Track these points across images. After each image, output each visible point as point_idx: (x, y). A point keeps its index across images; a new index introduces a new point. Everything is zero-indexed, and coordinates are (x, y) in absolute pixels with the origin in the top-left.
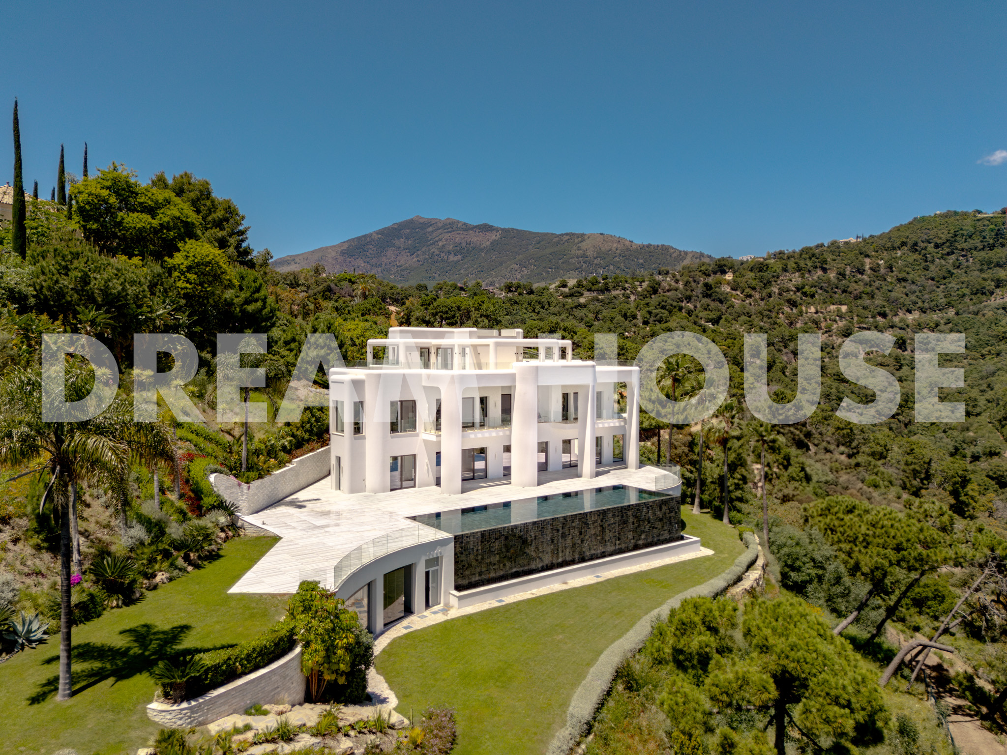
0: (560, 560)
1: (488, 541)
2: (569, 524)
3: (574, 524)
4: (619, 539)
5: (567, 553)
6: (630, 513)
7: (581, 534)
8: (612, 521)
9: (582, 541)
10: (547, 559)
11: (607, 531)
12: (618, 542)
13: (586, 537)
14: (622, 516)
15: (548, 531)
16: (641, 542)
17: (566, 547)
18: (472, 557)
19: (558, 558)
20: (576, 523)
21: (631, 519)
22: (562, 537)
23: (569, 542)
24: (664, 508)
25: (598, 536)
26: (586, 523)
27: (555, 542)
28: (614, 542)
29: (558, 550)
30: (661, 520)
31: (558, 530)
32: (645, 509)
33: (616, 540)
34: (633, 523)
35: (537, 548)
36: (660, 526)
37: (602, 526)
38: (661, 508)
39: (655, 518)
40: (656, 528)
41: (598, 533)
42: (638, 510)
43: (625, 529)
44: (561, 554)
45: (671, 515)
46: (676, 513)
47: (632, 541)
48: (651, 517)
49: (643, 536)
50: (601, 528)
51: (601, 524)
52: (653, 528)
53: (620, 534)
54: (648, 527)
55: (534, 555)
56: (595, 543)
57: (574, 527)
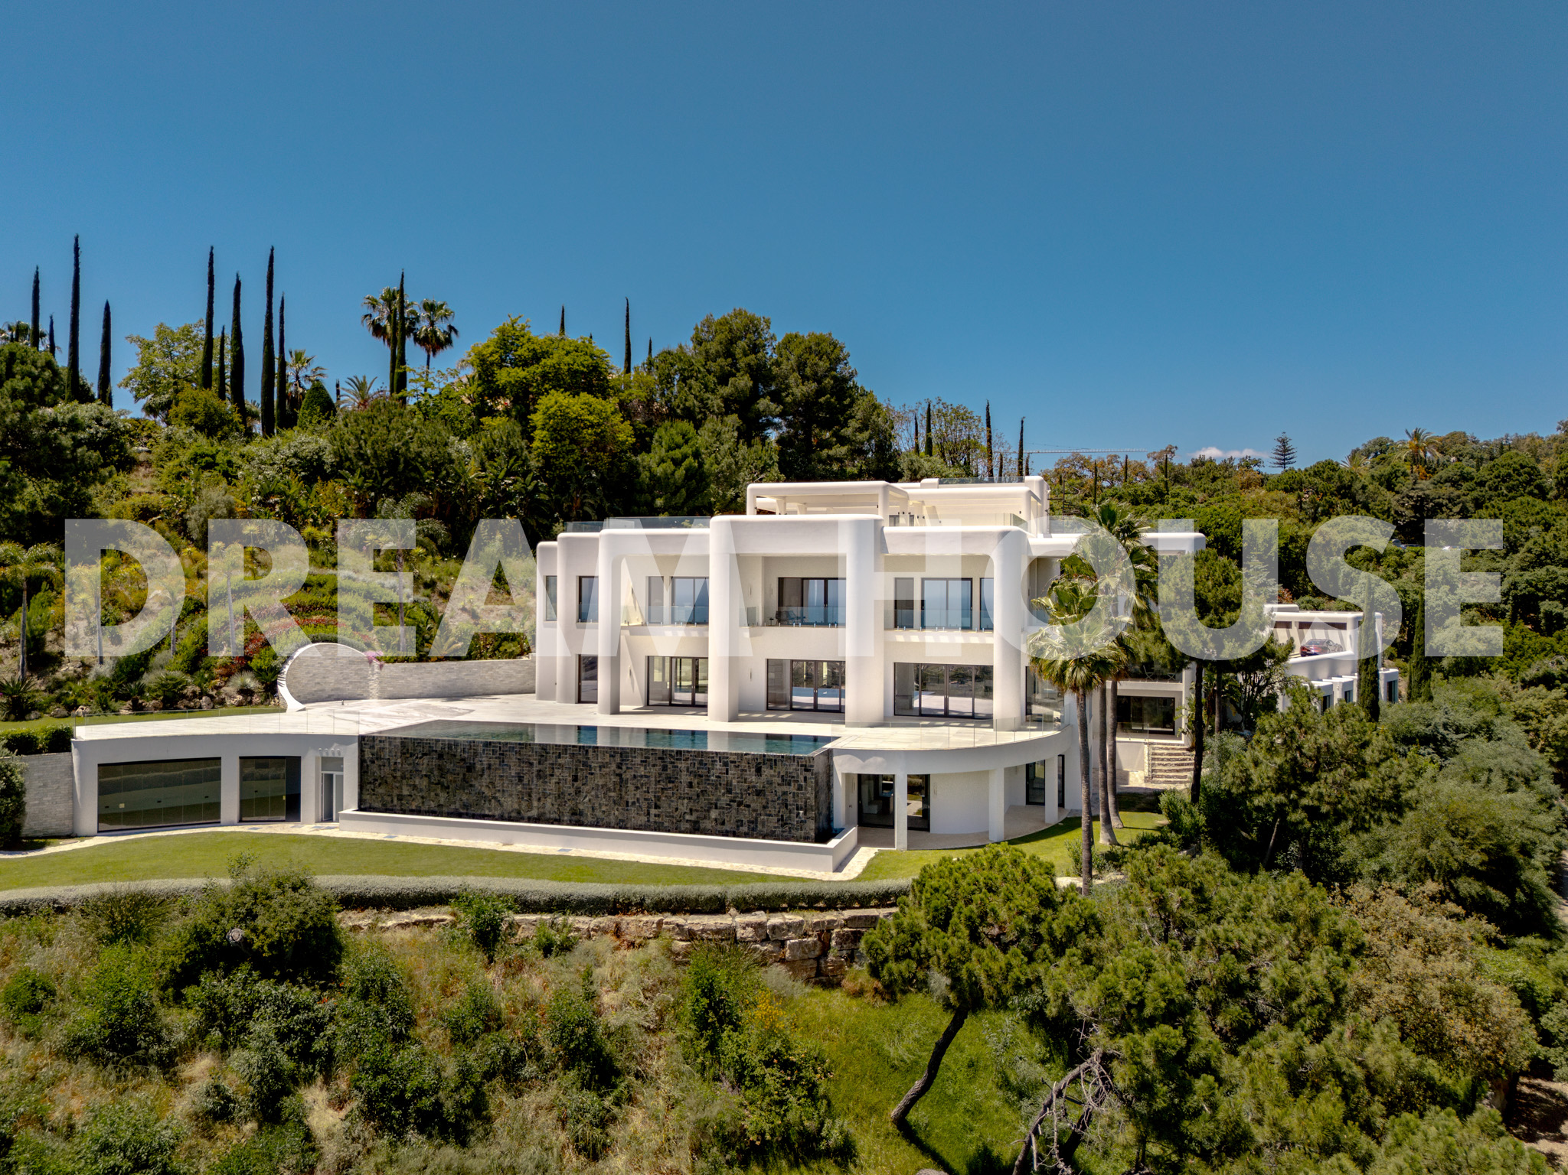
0: (534, 813)
1: (412, 755)
2: (552, 759)
3: (560, 761)
4: (657, 807)
5: (548, 806)
6: (682, 765)
7: (575, 779)
8: (642, 771)
9: (578, 792)
10: (510, 803)
11: (631, 786)
12: (653, 811)
13: (586, 788)
14: (665, 768)
15: (512, 759)
16: (707, 822)
17: (545, 796)
18: (387, 770)
19: (530, 807)
20: (565, 760)
21: (685, 778)
22: (539, 776)
23: (551, 786)
24: (767, 772)
25: (609, 790)
26: (585, 764)
27: (525, 781)
28: (645, 809)
29: (530, 795)
30: (759, 793)
31: (531, 764)
32: (718, 765)
33: (649, 807)
34: (690, 785)
35: (492, 783)
36: (756, 803)
37: (620, 775)
38: (759, 771)
39: (745, 785)
40: (748, 806)
41: (611, 785)
42: (701, 763)
43: (670, 792)
44: (535, 804)
45: (785, 788)
46: (800, 788)
47: (687, 817)
48: (734, 782)
49: (714, 814)
50: (617, 779)
51: (618, 771)
52: (740, 804)
53: (658, 798)
54: (725, 800)
55: (487, 792)
56: (604, 801)
57: (561, 766)
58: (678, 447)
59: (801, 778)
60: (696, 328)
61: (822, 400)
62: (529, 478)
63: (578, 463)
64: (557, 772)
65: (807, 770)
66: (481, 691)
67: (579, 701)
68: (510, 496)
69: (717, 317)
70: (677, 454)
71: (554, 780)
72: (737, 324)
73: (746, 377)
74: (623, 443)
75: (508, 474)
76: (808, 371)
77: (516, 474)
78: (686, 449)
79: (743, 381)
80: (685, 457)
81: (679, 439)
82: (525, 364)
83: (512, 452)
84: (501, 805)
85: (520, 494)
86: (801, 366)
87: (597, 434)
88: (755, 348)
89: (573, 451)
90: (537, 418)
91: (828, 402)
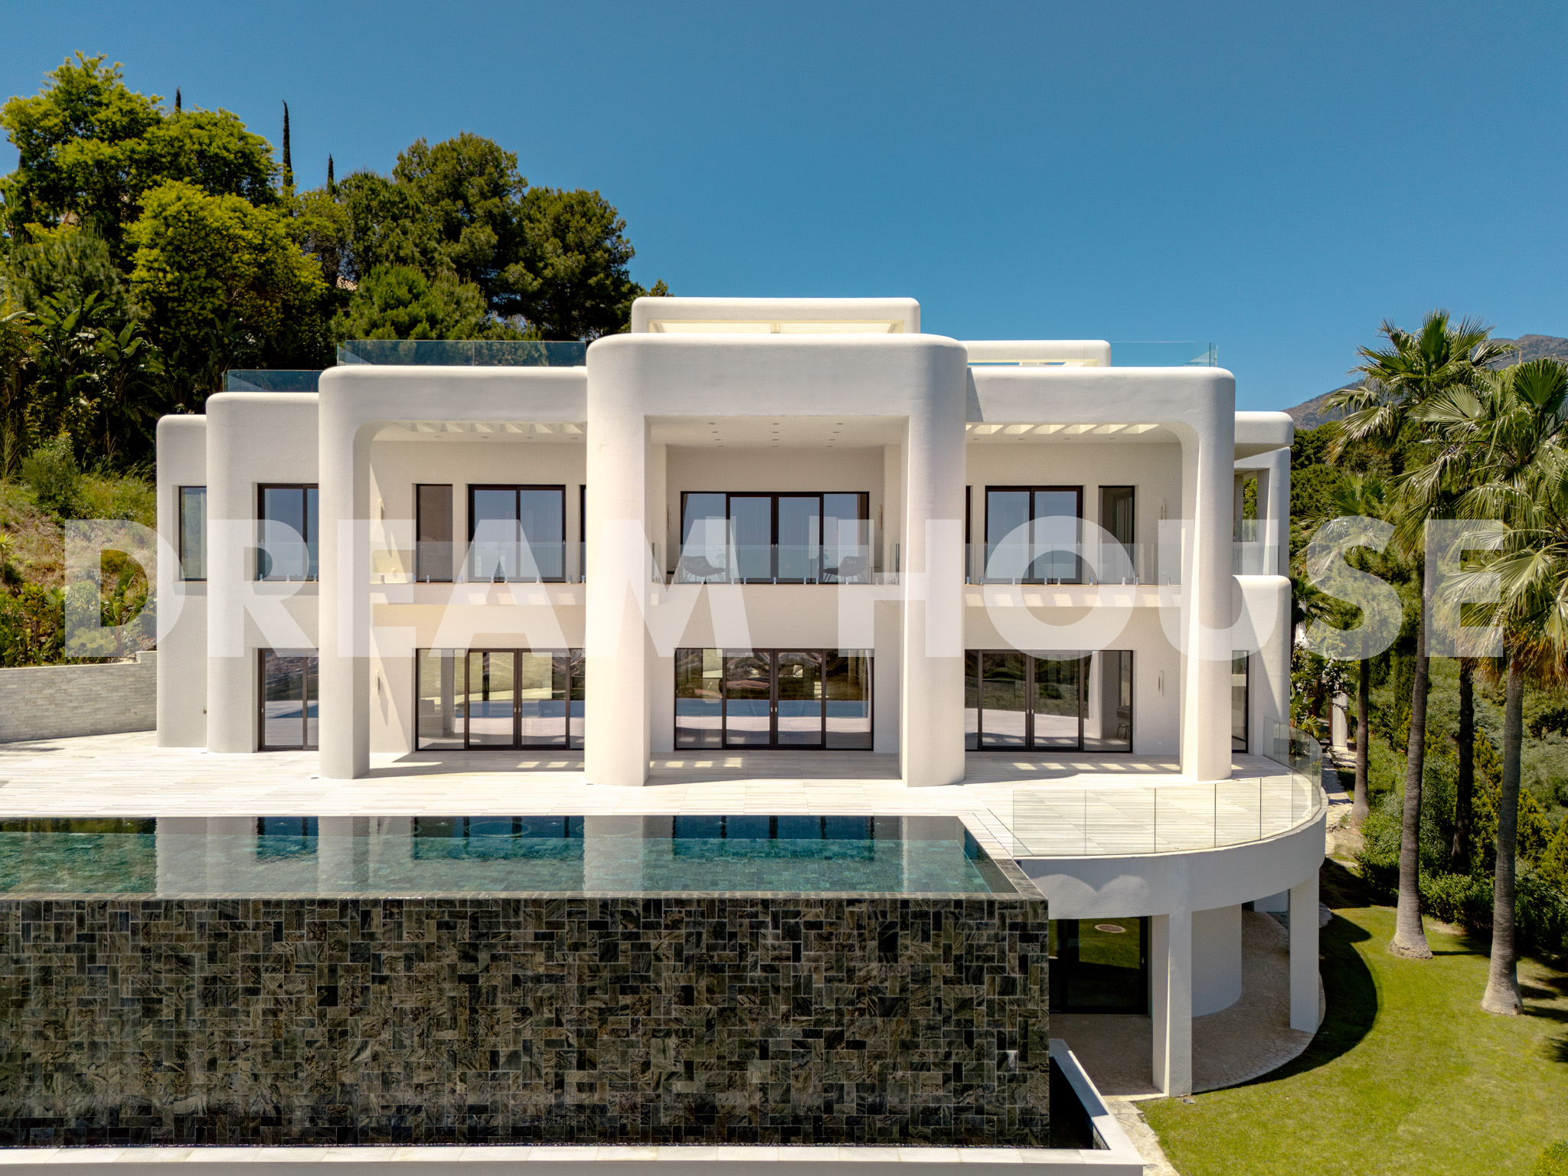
0: (197, 1102)
2: (253, 942)
3: (277, 948)
4: (586, 1062)
6: (661, 942)
7: (329, 997)
8: (539, 965)
9: (338, 1034)
11: (505, 1012)
12: (574, 1076)
13: (364, 1022)
14: (609, 952)
15: (125, 950)
16: (737, 1101)
17: (232, 1052)
19: (181, 1085)
20: (297, 943)
21: (670, 976)
22: (209, 998)
24: (912, 948)
25: (439, 1025)
26: (359, 954)
27: (167, 1013)
28: (548, 1070)
29: (182, 1055)
30: (889, 1008)
31: (185, 963)
32: (770, 937)
33: (561, 1065)
34: (687, 996)
35: (57, 1025)
36: (882, 1034)
37: (471, 979)
38: (889, 948)
39: (849, 989)
40: (859, 1045)
41: (441, 1009)
42: (718, 931)
43: (626, 1019)
44: (199, 1077)
45: (967, 991)
46: (1008, 987)
47: (678, 1086)
48: (818, 983)
49: (757, 1072)
50: (463, 991)
51: (465, 968)
52: (833, 1041)
53: (591, 1038)
54: (789, 1032)
55: (38, 1052)
56: (419, 1057)
57: (283, 963)
58: (401, 303)
59: (1013, 960)
60: (401, 158)
61: (592, 281)
62: (126, 333)
63: (222, 314)
64: (270, 981)
65: (1026, 938)
66: (26, 730)
67: (261, 747)
68: (88, 364)
69: (432, 144)
70: (402, 314)
71: (260, 1005)
72: (468, 152)
73: (488, 229)
74: (307, 288)
75: (84, 321)
76: (571, 237)
77: (100, 323)
78: (415, 308)
79: (484, 235)
80: (415, 321)
81: (403, 292)
82: (115, 135)
83: (88, 285)
84: (88, 1089)
85: (109, 359)
86: (560, 230)
87: (261, 266)
88: (498, 190)
89: (213, 291)
90: (140, 229)
91: (600, 285)
